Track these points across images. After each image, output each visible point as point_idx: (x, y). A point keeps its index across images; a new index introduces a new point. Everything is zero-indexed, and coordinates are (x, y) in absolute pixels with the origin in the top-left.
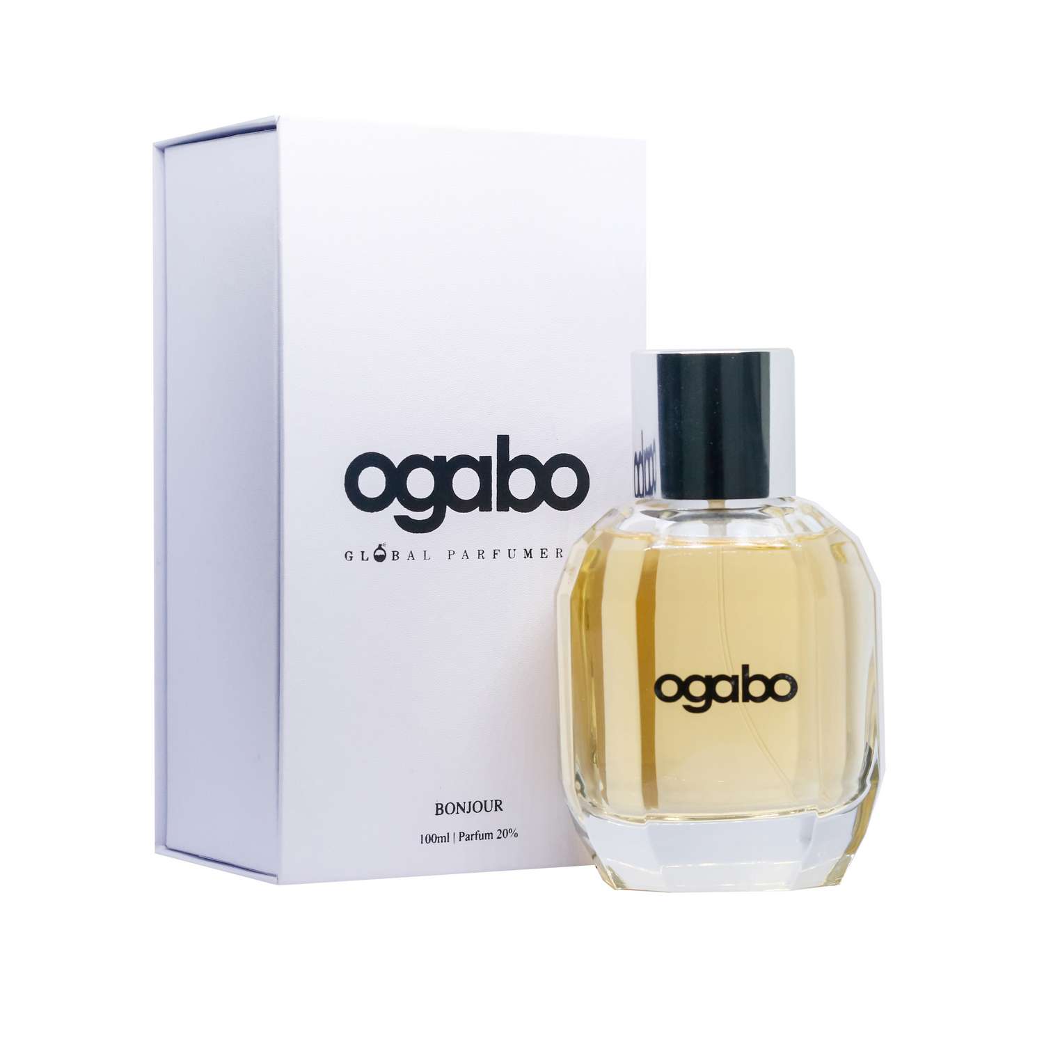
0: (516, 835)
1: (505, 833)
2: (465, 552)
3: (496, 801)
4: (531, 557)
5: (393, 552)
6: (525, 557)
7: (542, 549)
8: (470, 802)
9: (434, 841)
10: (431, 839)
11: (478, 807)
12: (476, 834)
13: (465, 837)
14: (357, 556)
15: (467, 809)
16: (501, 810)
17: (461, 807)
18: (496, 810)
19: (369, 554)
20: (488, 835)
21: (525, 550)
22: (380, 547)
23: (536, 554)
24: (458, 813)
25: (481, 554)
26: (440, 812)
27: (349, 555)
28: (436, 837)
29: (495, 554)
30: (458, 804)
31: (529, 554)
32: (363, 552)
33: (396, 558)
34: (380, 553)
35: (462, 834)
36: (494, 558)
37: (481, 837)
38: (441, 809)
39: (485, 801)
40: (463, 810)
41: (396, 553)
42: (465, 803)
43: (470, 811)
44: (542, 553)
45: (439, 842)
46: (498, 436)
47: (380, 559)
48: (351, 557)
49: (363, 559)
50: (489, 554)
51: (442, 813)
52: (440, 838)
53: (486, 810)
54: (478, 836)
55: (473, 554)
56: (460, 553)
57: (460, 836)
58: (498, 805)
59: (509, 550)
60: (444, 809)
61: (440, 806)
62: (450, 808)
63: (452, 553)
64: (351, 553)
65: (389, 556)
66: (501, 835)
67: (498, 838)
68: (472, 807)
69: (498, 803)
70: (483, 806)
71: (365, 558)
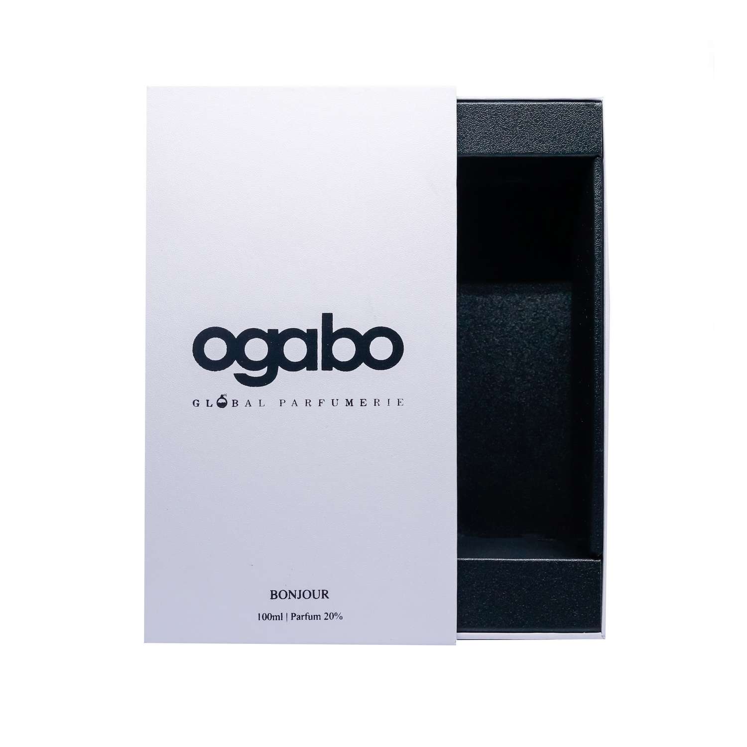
0: (341, 618)
1: (331, 616)
2: (295, 401)
3: (323, 591)
4: (352, 405)
5: (233, 401)
6: (347, 406)
7: (361, 400)
8: (300, 591)
9: (270, 619)
10: (267, 617)
11: (307, 594)
12: (306, 615)
13: (296, 617)
14: (203, 403)
15: (298, 596)
16: (328, 598)
17: (292, 594)
18: (323, 598)
19: (213, 402)
20: (317, 617)
21: (347, 400)
22: (222, 397)
23: (356, 403)
24: (289, 598)
25: (308, 402)
26: (274, 597)
27: (196, 402)
28: (271, 616)
29: (320, 403)
30: (290, 592)
31: (350, 403)
32: (208, 401)
33: (235, 405)
34: (222, 401)
35: (293, 615)
36: (320, 405)
37: (310, 618)
38: (275, 594)
39: (314, 591)
40: (295, 596)
41: (235, 402)
42: (295, 591)
43: (300, 597)
44: (362, 402)
45: (274, 620)
46: (323, 314)
47: (222, 405)
48: (198, 404)
49: (208, 406)
50: (315, 403)
51: (277, 597)
52: (275, 617)
53: (314, 597)
54: (308, 617)
55: (301, 403)
56: (289, 402)
57: (292, 616)
58: (325, 594)
59: (333, 400)
60: (278, 594)
61: (274, 593)
62: (283, 595)
63: (283, 401)
64: (198, 401)
65: (230, 403)
66: (328, 617)
67: (325, 619)
68: (302, 595)
69: (325, 592)
70: (312, 594)
71: (210, 405)
